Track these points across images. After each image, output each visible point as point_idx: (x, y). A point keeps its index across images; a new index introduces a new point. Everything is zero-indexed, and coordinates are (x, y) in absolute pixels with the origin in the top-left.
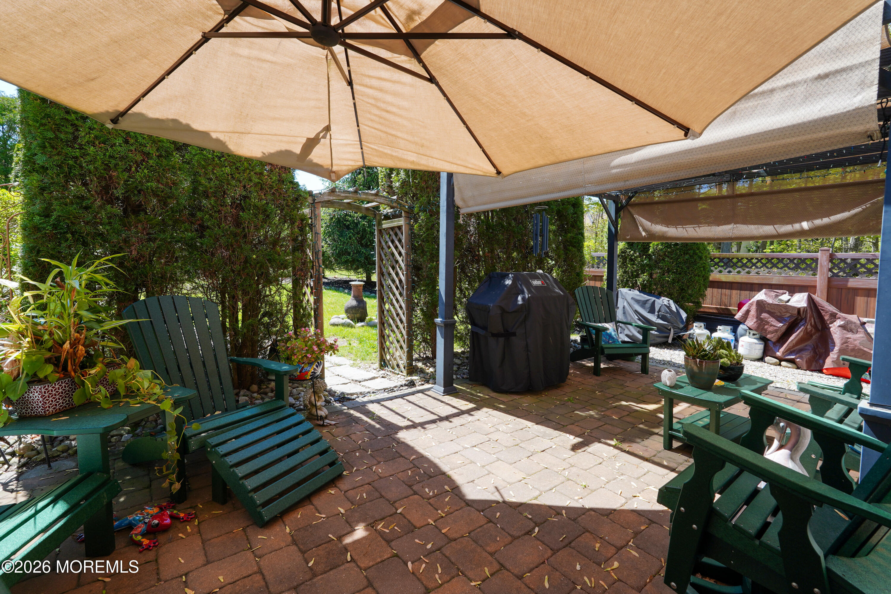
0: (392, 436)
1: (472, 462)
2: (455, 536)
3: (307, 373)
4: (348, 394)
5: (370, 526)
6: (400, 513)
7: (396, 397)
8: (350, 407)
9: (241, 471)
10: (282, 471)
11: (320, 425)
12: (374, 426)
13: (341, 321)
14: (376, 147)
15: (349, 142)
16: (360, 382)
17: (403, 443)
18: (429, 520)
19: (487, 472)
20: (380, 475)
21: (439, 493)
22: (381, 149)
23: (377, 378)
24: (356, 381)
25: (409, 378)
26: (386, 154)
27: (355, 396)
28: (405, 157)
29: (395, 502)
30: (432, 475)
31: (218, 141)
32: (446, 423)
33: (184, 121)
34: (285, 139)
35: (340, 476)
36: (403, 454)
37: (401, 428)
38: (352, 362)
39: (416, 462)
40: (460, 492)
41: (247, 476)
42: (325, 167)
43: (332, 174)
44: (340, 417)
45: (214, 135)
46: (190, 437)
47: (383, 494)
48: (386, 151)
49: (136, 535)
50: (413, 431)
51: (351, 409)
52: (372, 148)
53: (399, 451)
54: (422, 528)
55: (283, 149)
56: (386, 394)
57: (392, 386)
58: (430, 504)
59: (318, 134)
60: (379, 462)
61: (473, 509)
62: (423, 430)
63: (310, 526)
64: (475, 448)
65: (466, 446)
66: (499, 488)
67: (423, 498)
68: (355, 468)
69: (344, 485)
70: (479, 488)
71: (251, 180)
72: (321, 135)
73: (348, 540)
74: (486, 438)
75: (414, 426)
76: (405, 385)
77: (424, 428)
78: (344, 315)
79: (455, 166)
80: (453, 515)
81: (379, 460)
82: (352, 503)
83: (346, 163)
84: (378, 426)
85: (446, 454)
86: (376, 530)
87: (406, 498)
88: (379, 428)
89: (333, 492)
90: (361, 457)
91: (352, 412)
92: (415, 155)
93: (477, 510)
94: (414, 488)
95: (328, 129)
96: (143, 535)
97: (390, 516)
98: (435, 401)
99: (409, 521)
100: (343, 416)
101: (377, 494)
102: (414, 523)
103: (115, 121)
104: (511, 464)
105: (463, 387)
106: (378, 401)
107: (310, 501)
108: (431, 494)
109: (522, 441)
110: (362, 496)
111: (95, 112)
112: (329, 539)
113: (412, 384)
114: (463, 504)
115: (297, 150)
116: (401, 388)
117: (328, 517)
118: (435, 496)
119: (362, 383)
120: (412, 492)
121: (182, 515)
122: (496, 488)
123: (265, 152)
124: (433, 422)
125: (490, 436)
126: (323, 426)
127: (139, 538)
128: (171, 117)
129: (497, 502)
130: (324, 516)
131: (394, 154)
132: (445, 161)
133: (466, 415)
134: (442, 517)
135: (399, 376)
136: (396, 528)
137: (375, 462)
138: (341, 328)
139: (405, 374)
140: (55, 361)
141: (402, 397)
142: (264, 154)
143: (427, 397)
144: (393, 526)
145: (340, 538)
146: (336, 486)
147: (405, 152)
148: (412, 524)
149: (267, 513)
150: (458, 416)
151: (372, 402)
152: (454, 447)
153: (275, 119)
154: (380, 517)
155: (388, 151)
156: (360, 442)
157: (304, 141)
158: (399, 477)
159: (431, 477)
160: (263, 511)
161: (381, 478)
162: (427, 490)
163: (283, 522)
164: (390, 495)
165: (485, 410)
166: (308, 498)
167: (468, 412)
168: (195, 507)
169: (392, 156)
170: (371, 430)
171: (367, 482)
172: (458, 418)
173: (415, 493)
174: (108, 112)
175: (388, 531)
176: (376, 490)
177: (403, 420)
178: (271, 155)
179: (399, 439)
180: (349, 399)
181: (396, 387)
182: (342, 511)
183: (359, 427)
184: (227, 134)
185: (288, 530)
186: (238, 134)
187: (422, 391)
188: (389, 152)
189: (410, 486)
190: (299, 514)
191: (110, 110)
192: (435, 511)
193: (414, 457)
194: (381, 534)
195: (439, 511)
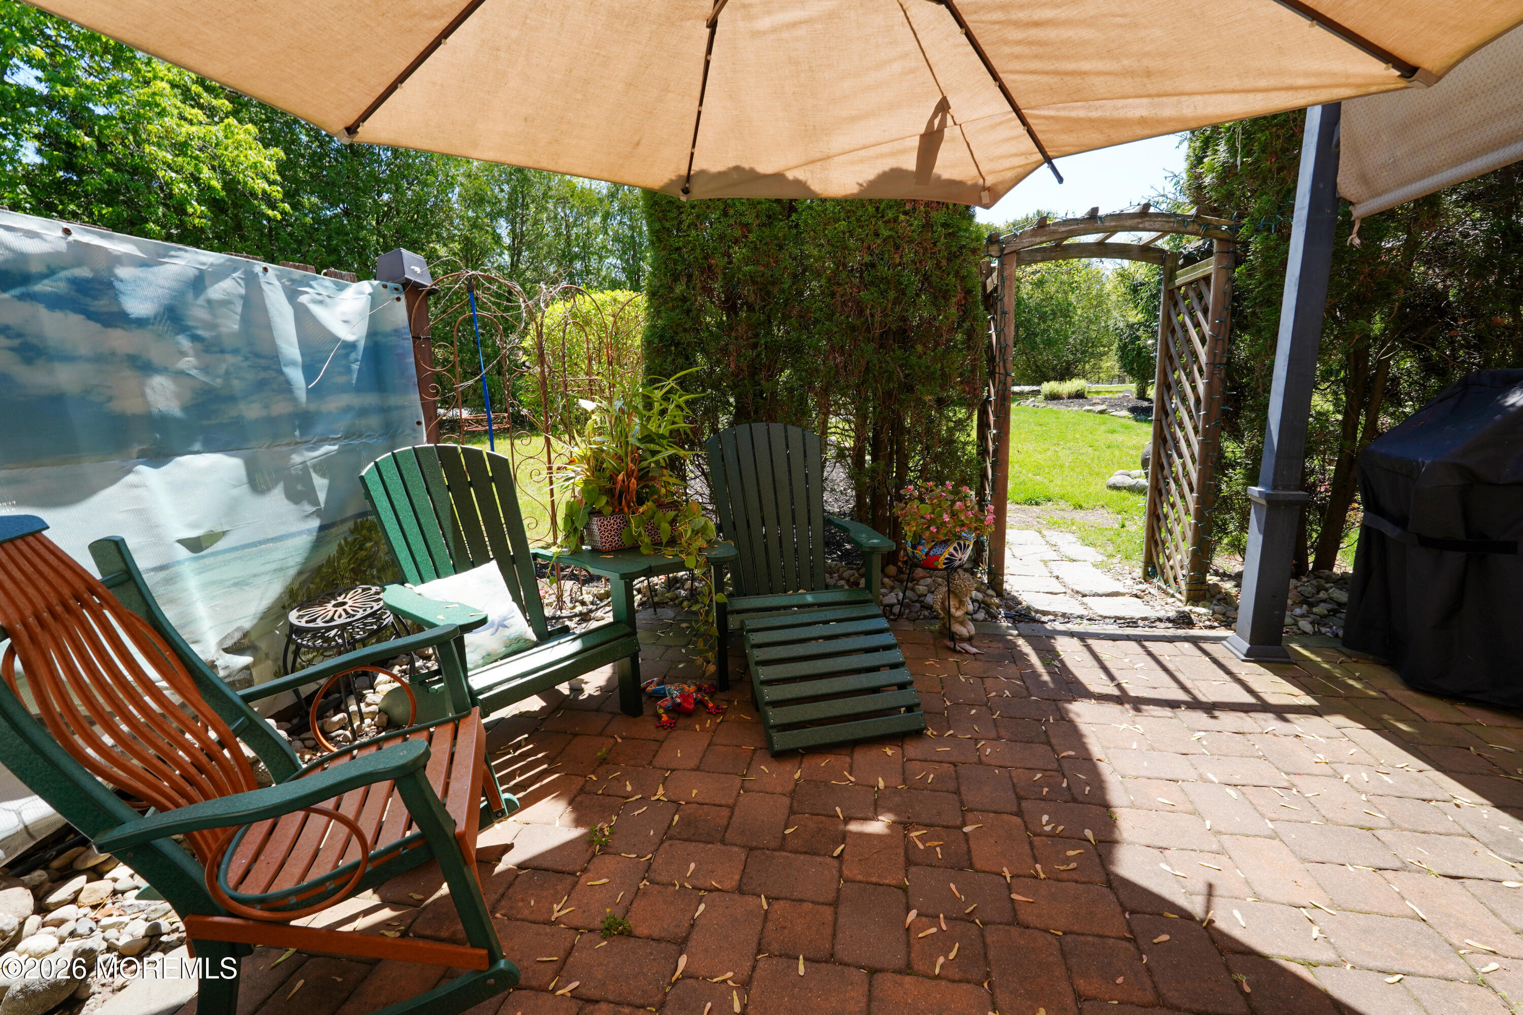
0: (1060, 704)
1: (1195, 813)
2: (1032, 920)
3: (937, 558)
4: (1037, 611)
5: (903, 825)
6: (965, 834)
7: (1128, 638)
8: (1023, 632)
9: (764, 673)
10: (820, 692)
11: (949, 648)
12: (1040, 676)
13: (1129, 481)
14: (1052, 113)
15: (998, 120)
16: (1084, 596)
17: (1071, 722)
18: (1005, 869)
19: (1215, 847)
20: (983, 758)
21: (1066, 834)
22: (1062, 114)
23: (1123, 595)
24: (1078, 592)
25: (1187, 608)
26: (1078, 121)
27: (1051, 617)
28: (1120, 114)
29: (971, 810)
30: (1080, 798)
31: (797, 183)
32: (1200, 717)
33: (746, 166)
34: (885, 149)
35: (918, 734)
36: (1054, 741)
37: (1087, 694)
38: (1100, 558)
39: (1066, 765)
40: (1110, 853)
41: (769, 683)
42: (970, 183)
43: (983, 194)
44: (994, 645)
45: (790, 175)
46: (732, 612)
47: (963, 789)
48: (1074, 114)
49: (661, 707)
50: (1112, 709)
51: (1024, 637)
52: (1045, 117)
53: (1050, 733)
54: (981, 875)
55: (887, 168)
56: (1115, 627)
57: (1138, 615)
58: (1031, 843)
59: (931, 122)
60: (999, 738)
61: (1112, 897)
62: (1132, 712)
63: (826, 783)
64: (1229, 790)
65: (1211, 776)
66: (1218, 891)
67: (1027, 829)
68: (951, 732)
69: (913, 749)
70: (1164, 866)
71: (877, 235)
72: (936, 122)
73: (854, 827)
74: (1283, 780)
75: (1122, 698)
76: (1169, 620)
77: (1138, 710)
78: (1140, 471)
79: (1260, 96)
80: (1059, 884)
81: (1003, 732)
82: (904, 781)
83: (1007, 163)
84: (1046, 677)
85: (1148, 774)
86: (905, 836)
87: (995, 812)
88: (1045, 683)
89: (889, 753)
90: (976, 719)
91: (1021, 642)
92: (1145, 101)
93: (1121, 905)
94: (1024, 804)
95: (943, 107)
96: (667, 711)
97: (943, 827)
98: (1214, 667)
99: (969, 851)
100: (1000, 645)
101: (952, 785)
102: (974, 859)
103: (686, 191)
104: (1304, 860)
105: (1318, 655)
106: (1082, 637)
107: (852, 752)
108: (1048, 828)
109: (1393, 826)
110: (926, 777)
111: (662, 184)
112: (833, 813)
113: (1184, 620)
114: (1099, 877)
115: (910, 163)
116: (1158, 623)
117: (856, 784)
118: (1051, 835)
119: (1085, 599)
120: (1015, 809)
121: (711, 705)
122: (1210, 886)
123: (860, 181)
124: (1173, 705)
125: (1296, 780)
126: (954, 651)
127: (661, 711)
128: (732, 164)
129: (1187, 916)
130: (853, 779)
131: (1094, 114)
132: (1222, 92)
133: (1270, 716)
134: (1036, 877)
135: (1171, 600)
136: (938, 849)
137: (993, 734)
138: (1125, 493)
139: (1183, 599)
140: (610, 492)
141: (1139, 640)
142: (861, 185)
143: (1199, 653)
144: (936, 843)
145: (848, 820)
146: (902, 747)
147: (1121, 102)
148: (970, 859)
149: (781, 741)
150: (1246, 712)
151: (1072, 634)
152: (1180, 768)
153: (853, 119)
154: (928, 821)
155: (1079, 111)
156: (994, 694)
157: (915, 142)
158: (1014, 774)
159: (1075, 800)
160: (776, 736)
161: (980, 762)
162: (1045, 818)
163: (801, 763)
164: (971, 797)
165: (1339, 720)
166: (850, 745)
167: (1281, 712)
168: (729, 702)
169: (1091, 120)
170: (1028, 682)
171: (951, 759)
172: (1242, 715)
173: (1019, 813)
174: (672, 181)
175: (921, 847)
176: (957, 778)
177: (1108, 682)
178: (872, 184)
179: (1067, 711)
180: (1034, 620)
181: (1144, 619)
182: (881, 784)
183: (1012, 670)
184: (806, 168)
185: (798, 774)
186: (819, 163)
187: (1195, 641)
188: (1082, 113)
189: (1019, 798)
190: (824, 762)
191: (674, 178)
192: (1030, 861)
193: (1072, 753)
194: (909, 846)
195: (1038, 866)
